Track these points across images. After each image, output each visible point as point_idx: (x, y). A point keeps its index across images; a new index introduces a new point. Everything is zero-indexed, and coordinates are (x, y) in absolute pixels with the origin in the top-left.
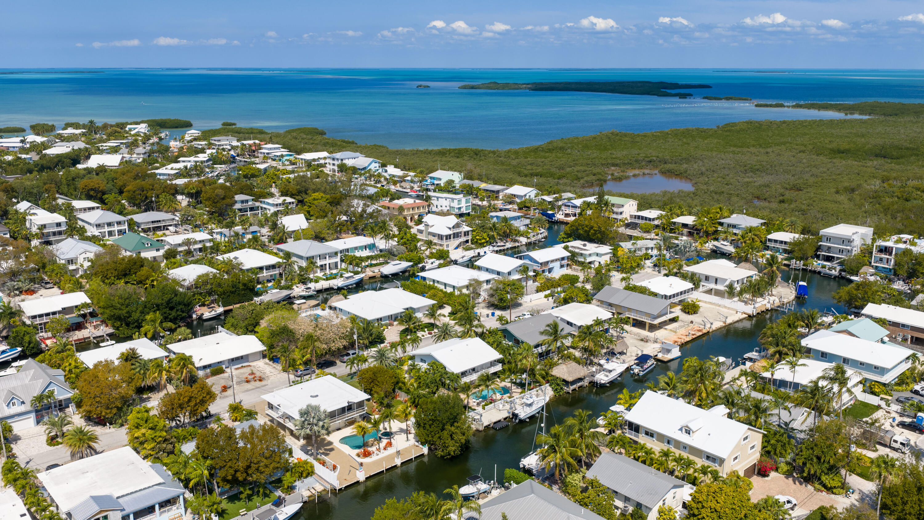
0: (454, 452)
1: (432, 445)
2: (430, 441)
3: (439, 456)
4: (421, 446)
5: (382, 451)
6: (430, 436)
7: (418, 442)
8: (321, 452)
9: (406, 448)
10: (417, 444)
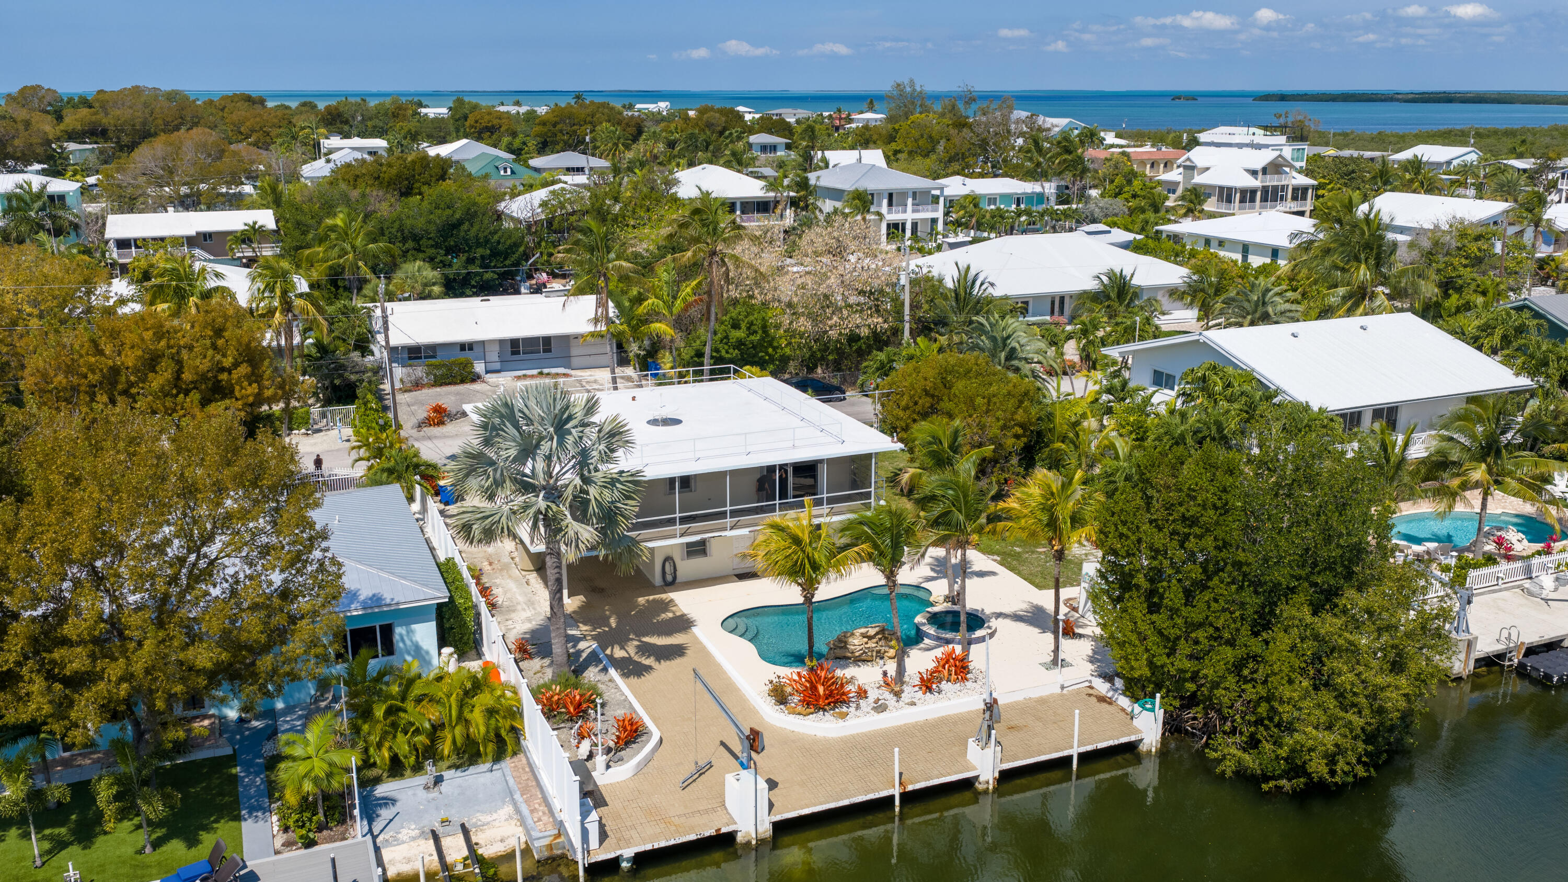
0: (1331, 760)
1: (1191, 701)
2: (1179, 681)
3: (1228, 767)
4: (1124, 702)
5: (909, 693)
6: (1184, 648)
7: (1108, 678)
8: (619, 653)
9: (1042, 701)
10: (1102, 687)
